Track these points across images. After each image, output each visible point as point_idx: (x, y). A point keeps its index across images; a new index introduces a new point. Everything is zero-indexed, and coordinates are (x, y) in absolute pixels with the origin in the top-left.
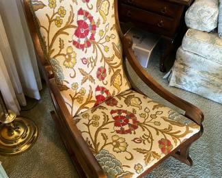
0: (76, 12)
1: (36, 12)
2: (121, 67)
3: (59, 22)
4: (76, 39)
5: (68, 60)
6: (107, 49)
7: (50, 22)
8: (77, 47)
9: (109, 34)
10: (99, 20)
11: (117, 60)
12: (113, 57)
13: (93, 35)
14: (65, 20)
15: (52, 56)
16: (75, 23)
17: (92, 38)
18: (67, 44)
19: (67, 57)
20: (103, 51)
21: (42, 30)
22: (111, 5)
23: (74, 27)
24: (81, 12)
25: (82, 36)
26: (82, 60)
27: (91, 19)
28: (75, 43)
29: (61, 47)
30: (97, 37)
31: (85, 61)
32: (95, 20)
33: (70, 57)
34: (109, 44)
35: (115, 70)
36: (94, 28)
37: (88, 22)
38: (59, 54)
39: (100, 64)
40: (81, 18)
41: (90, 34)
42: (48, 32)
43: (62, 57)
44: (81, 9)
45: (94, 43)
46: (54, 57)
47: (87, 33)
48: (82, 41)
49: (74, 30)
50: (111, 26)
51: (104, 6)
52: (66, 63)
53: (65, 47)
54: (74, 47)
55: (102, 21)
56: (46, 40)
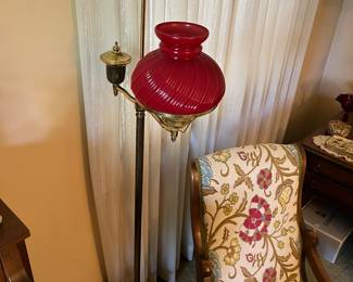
0: (249, 199)
1: (205, 197)
2: (297, 271)
3: (228, 210)
4: (244, 230)
5: (230, 255)
6: (281, 245)
7: (218, 209)
8: (244, 239)
9: (286, 226)
10: (276, 209)
11: (294, 261)
12: (288, 257)
13: (265, 226)
14: (235, 207)
15: (212, 248)
16: (246, 212)
17: (265, 229)
18: (232, 235)
19: (230, 251)
20: (276, 247)
21: (207, 217)
22: (295, 191)
23: (244, 215)
24: (255, 199)
25: (253, 227)
26: (247, 256)
27: (267, 207)
28: (242, 234)
29: (225, 238)
30: (270, 229)
31: (250, 258)
32: (272, 208)
33: (233, 250)
34: (286, 240)
35: (289, 274)
36: (269, 218)
37: (262, 211)
38: (220, 247)
39: (269, 264)
40: (255, 206)
41: (262, 224)
42: (213, 219)
43: (224, 250)
44: (256, 196)
45: (266, 236)
46: (214, 250)
47: (259, 223)
48: (251, 233)
49: (244, 219)
50: (291, 216)
51: (285, 193)
52: (227, 259)
53: (230, 239)
54: (240, 239)
55: (280, 210)
56: (209, 228)
